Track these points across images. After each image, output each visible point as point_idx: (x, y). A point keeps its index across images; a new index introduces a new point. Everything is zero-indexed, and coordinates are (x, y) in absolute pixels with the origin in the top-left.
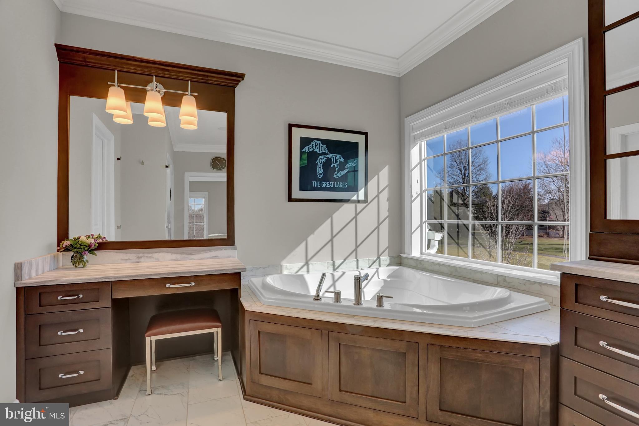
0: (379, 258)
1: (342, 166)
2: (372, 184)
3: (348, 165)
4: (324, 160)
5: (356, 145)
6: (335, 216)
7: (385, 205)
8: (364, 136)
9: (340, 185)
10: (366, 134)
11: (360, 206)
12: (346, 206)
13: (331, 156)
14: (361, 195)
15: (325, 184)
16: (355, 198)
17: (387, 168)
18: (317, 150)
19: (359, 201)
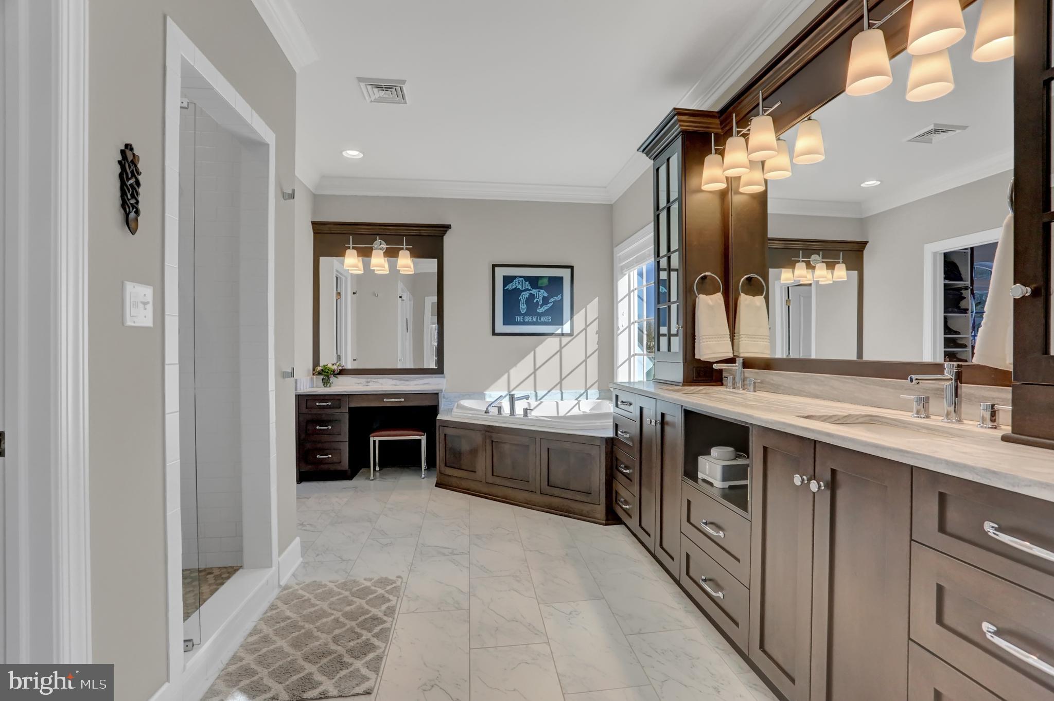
0: (586, 391)
1: (545, 301)
2: (579, 317)
3: (552, 300)
4: (527, 296)
5: (561, 279)
6: (538, 350)
7: (593, 338)
8: (569, 270)
9: (543, 319)
10: (572, 268)
11: (565, 340)
12: (550, 340)
13: (534, 291)
14: (566, 328)
15: (528, 319)
16: (559, 331)
17: (597, 299)
18: (520, 287)
19: (563, 334)
